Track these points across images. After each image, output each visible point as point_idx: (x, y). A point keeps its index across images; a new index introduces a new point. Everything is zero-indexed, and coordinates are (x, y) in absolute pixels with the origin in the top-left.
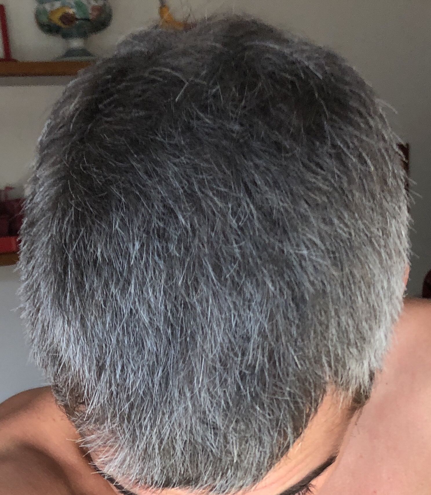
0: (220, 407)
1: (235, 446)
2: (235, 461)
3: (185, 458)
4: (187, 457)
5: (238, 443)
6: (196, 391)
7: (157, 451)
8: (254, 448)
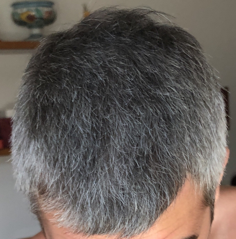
0: (126, 176)
1: (135, 200)
2: (136, 210)
3: (106, 209)
4: (107, 208)
5: (137, 198)
6: (111, 165)
7: (89, 205)
8: (147, 202)
